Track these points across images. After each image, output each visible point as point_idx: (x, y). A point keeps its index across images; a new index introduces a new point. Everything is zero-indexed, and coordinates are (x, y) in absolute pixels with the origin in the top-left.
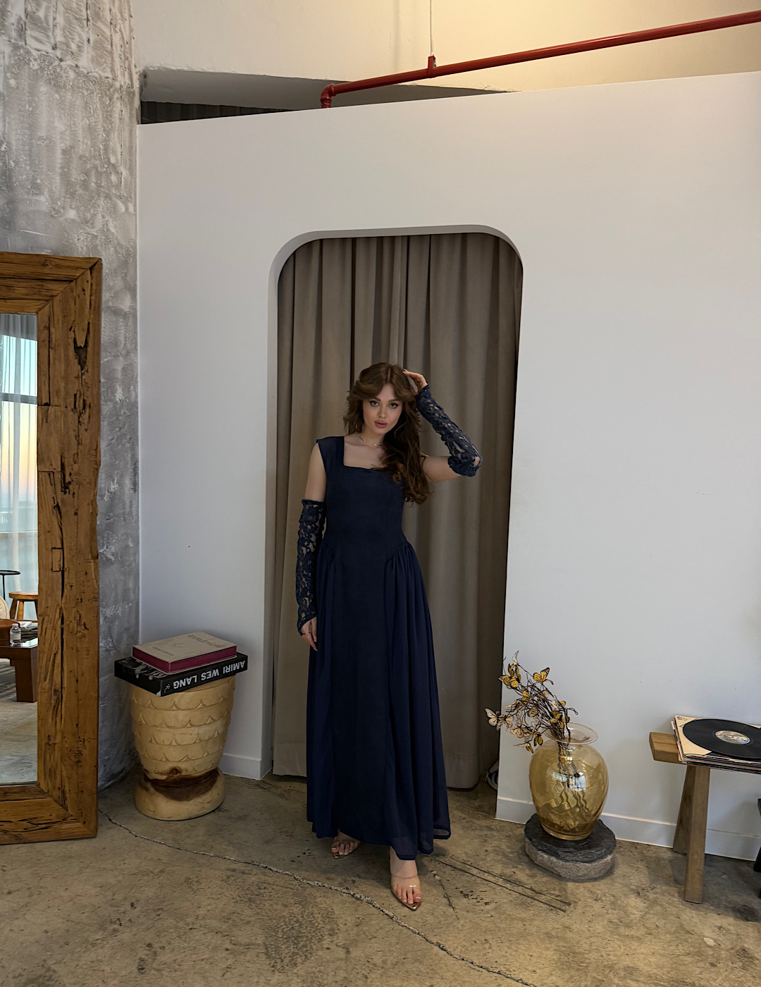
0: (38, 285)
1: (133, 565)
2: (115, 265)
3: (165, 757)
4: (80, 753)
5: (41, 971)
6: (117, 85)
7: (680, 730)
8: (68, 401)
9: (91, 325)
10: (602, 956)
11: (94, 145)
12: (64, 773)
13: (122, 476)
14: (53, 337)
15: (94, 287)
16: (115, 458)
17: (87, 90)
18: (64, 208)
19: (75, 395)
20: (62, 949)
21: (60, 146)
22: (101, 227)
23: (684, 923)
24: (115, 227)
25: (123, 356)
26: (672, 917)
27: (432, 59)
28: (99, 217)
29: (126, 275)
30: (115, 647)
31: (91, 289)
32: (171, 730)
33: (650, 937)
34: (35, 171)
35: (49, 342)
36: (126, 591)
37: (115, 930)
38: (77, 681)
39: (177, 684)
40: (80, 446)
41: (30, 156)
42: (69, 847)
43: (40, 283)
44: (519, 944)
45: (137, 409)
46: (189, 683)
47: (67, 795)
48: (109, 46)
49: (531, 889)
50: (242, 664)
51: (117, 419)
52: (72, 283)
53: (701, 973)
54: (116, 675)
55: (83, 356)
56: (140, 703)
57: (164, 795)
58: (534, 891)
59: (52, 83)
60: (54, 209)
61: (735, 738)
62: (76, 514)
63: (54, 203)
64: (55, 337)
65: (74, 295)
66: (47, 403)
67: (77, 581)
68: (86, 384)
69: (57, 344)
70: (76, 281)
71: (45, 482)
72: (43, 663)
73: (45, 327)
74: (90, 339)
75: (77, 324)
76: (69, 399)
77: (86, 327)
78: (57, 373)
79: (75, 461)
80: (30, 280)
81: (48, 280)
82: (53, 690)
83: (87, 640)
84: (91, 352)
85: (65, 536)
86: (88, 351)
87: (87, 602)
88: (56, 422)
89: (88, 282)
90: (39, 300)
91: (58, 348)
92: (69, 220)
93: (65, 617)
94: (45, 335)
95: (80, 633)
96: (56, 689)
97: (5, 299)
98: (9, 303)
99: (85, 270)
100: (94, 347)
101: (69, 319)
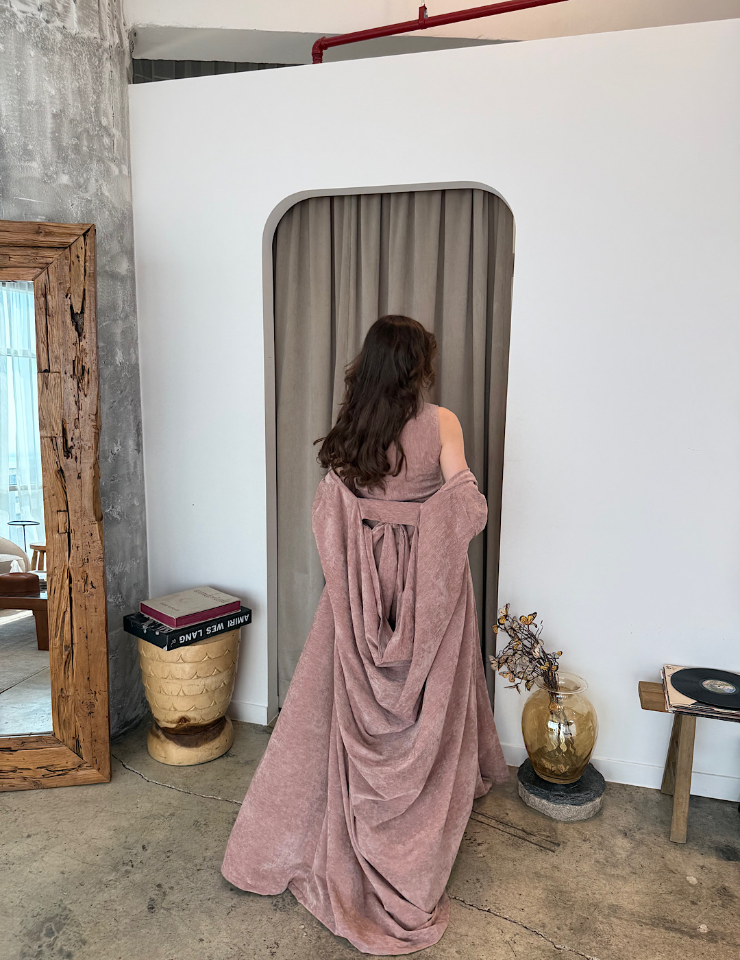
0: (34, 253)
1: (140, 523)
2: (111, 229)
3: (174, 708)
4: (92, 705)
5: (58, 911)
6: (106, 45)
7: (668, 679)
8: (68, 367)
9: (86, 291)
10: (588, 895)
11: (84, 108)
12: (78, 724)
13: (125, 438)
14: (50, 304)
15: (88, 253)
16: (118, 421)
17: (75, 51)
18: (56, 173)
19: (74, 361)
20: (77, 890)
21: (50, 110)
22: (95, 191)
23: (668, 862)
24: (109, 191)
25: (122, 319)
26: (657, 857)
27: (423, 9)
28: (93, 181)
29: (122, 238)
30: (124, 602)
31: (85, 256)
32: (179, 682)
33: (634, 876)
34: (27, 137)
35: (46, 309)
36: (133, 548)
37: (127, 872)
38: (87, 637)
39: (182, 639)
40: (80, 411)
41: (21, 122)
42: (85, 792)
43: (35, 251)
44: (508, 883)
45: (138, 370)
46: (194, 637)
47: (82, 744)
48: (96, 6)
49: (523, 830)
50: (246, 617)
51: (119, 382)
52: (67, 250)
53: (682, 911)
54: (125, 630)
55: (80, 323)
56: (149, 657)
57: (174, 742)
58: (525, 832)
59: (40, 46)
60: (47, 175)
61: (721, 687)
62: (79, 477)
63: (47, 169)
64: (52, 304)
65: (69, 262)
66: (46, 369)
67: (83, 542)
68: (84, 350)
69: (54, 311)
70: (70, 247)
71: (48, 447)
72: (53, 621)
73: (42, 294)
74: (87, 305)
75: (74, 291)
76: (68, 365)
77: (82, 293)
78: (55, 340)
79: (77, 426)
80: (26, 248)
81: (43, 247)
82: (64, 646)
83: (94, 598)
84: (88, 318)
85: (69, 499)
86: (85, 318)
87: (93, 562)
88: (56, 388)
89: (82, 248)
90: (35, 268)
91: (55, 315)
92: (62, 186)
93: (72, 577)
94: (42, 302)
95: (88, 592)
96: (67, 645)
97: (2, 268)
98: (5, 272)
99: (79, 236)
100: (90, 313)
101: (65, 285)
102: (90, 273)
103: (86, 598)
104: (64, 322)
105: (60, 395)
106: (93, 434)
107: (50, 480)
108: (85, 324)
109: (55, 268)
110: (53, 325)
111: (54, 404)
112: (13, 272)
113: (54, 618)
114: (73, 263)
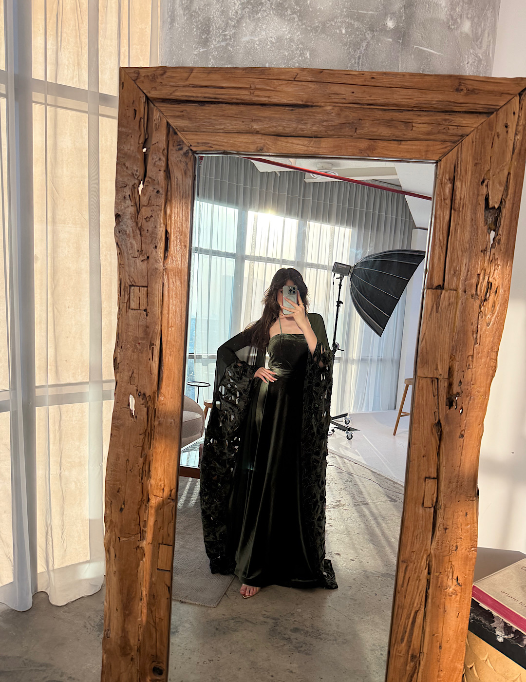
0: (445, 120)
8: (469, 282)
9: (512, 176)
14: (458, 193)
15: (521, 122)
19: (479, 275)
28: (486, 34)
31: (517, 126)
35: (452, 200)
40: (477, 346)
43: (447, 117)
52: (492, 116)
60: (452, 17)
62: (461, 436)
63: (453, 9)
64: (461, 193)
65: (493, 133)
66: (440, 285)
67: (454, 523)
68: (495, 260)
69: (462, 203)
70: (498, 112)
71: (426, 391)
72: (402, 621)
73: (450, 179)
74: (509, 197)
75: (493, 175)
76: (470, 280)
77: (505, 179)
78: (458, 244)
79: (469, 365)
80: (435, 113)
81: (460, 112)
82: (410, 655)
83: (458, 598)
84: (508, 215)
85: (444, 463)
86: (504, 215)
87: (463, 551)
88: (449, 312)
89: (514, 113)
90: (445, 141)
91: (463, 209)
92: (463, 35)
93: (433, 566)
94: (447, 191)
95: (451, 589)
96: (415, 654)
97: (399, 141)
98: (404, 146)
99: (513, 96)
100: (513, 209)
101: (483, 167)
102: (520, 150)
103: (448, 596)
104: (474, 220)
105: (453, 321)
106: (490, 377)
107: (423, 436)
108: (502, 224)
109: (473, 142)
110: (459, 224)
111: (443, 333)
112: (414, 147)
113: (402, 618)
114: (498, 136)
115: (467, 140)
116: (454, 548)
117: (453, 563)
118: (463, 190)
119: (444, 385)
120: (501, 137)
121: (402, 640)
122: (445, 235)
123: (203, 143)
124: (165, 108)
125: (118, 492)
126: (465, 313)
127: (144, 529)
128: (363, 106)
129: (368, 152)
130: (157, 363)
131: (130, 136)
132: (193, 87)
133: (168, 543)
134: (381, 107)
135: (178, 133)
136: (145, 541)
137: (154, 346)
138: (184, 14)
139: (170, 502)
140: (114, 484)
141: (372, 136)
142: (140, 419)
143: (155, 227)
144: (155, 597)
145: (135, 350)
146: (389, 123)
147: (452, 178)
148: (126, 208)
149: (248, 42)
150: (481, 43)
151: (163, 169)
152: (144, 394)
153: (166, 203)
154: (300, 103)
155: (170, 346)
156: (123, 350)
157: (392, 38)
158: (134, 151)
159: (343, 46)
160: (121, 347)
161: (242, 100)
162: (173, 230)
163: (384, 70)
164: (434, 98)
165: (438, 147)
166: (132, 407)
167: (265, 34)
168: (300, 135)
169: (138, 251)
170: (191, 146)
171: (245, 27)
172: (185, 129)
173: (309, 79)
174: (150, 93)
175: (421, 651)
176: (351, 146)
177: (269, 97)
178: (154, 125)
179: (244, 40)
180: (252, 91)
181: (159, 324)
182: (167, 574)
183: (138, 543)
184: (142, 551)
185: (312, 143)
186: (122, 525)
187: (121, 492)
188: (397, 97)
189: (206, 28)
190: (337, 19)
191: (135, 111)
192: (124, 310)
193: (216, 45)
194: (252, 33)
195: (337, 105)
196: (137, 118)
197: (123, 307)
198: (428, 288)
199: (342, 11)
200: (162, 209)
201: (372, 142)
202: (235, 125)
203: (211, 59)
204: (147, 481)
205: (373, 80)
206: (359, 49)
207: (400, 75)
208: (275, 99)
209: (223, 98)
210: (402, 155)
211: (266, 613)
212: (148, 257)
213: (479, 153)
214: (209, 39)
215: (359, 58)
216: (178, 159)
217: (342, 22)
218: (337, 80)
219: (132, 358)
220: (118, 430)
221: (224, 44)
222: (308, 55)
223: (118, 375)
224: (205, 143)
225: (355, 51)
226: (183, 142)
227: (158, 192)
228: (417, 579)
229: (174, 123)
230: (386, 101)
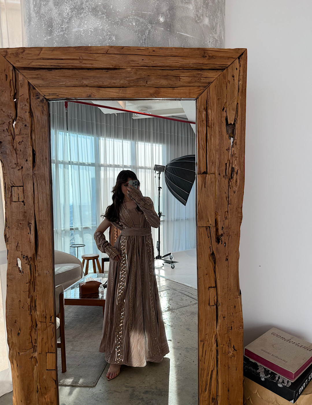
0: (199, 74)
8: (221, 169)
9: (239, 105)
14: (210, 117)
15: (241, 73)
18: (202, 15)
19: (226, 164)
22: (219, 33)
31: (239, 76)
35: (207, 122)
39: (300, 390)
40: (229, 205)
43: (200, 72)
46: (304, 387)
52: (224, 71)
62: (227, 260)
63: (198, 11)
64: (211, 117)
65: (226, 81)
66: (205, 172)
67: (228, 313)
68: (235, 154)
69: (213, 122)
70: (228, 69)
71: (204, 235)
72: (204, 378)
73: (204, 109)
74: (239, 117)
75: (229, 105)
76: (222, 167)
77: (236, 107)
78: (212, 147)
79: (226, 217)
80: (192, 70)
81: (206, 69)
82: (211, 399)
83: (235, 359)
84: (239, 128)
85: (219, 277)
86: (237, 128)
87: (236, 329)
88: (211, 187)
89: (237, 69)
90: (199, 86)
91: (213, 126)
92: (205, 26)
93: (219, 341)
94: (204, 116)
95: (231, 354)
96: (214, 397)
97: (173, 88)
98: (176, 91)
99: (235, 59)
100: (242, 124)
101: (222, 101)
102: (242, 90)
103: (230, 359)
104: (220, 132)
105: (215, 192)
106: (239, 223)
107: (205, 262)
108: (236, 133)
109: (215, 86)
110: (212, 135)
111: (209, 199)
112: (182, 91)
113: (204, 376)
114: (229, 82)
115: (212, 86)
116: (230, 328)
117: (230, 338)
118: (213, 114)
119: (213, 230)
120: (231, 83)
121: (206, 390)
122: (205, 142)
123: (52, 94)
124: (26, 73)
125: (15, 322)
126: (221, 186)
127: (35, 345)
128: (149, 68)
129: (155, 95)
130: (34, 235)
131: (4, 91)
132: (43, 59)
133: (52, 352)
134: (161, 68)
135: (36, 88)
136: (36, 352)
137: (31, 225)
138: (36, 16)
139: (51, 325)
140: (12, 318)
141: (157, 85)
142: (26, 273)
143: (25, 148)
144: (47, 389)
145: (18, 228)
146: (166, 77)
147: (206, 108)
148: (5, 137)
149: (77, 32)
150: (216, 30)
151: (28, 111)
152: (27, 257)
153: (31, 132)
154: (112, 67)
155: (41, 223)
156: (10, 229)
157: (163, 28)
158: (8, 101)
159: (134, 32)
160: (9, 227)
161: (75, 66)
162: (37, 149)
163: (160, 46)
164: (191, 62)
165: (196, 89)
166: (20, 266)
167: (87, 26)
168: (113, 86)
169: (15, 164)
170: (45, 96)
171: (74, 22)
172: (41, 86)
173: (116, 53)
174: (15, 64)
175: (218, 395)
176: (145, 92)
177: (92, 64)
178: (20, 84)
179: (74, 30)
180: (81, 61)
181: (33, 210)
182: (54, 372)
183: (32, 355)
184: (35, 359)
185: (121, 90)
186: (20, 345)
187: (17, 323)
188: (170, 62)
189: (50, 25)
190: (129, 17)
191: (6, 75)
192: (8, 203)
193: (57, 34)
194: (78, 26)
195: (134, 67)
196: (8, 80)
197: (8, 201)
198: (198, 174)
199: (132, 12)
200: (29, 136)
201: (157, 89)
202: (72, 82)
203: (55, 43)
204: (35, 313)
205: (154, 52)
206: (144, 34)
207: (170, 49)
208: (96, 65)
209: (63, 65)
210: (175, 96)
211: (127, 385)
212: (22, 167)
213: (220, 92)
214: (53, 31)
215: (145, 40)
216: (37, 105)
217: (133, 19)
218: (132, 53)
219: (17, 234)
220: (11, 282)
221: (62, 33)
222: (114, 38)
223: (8, 245)
224: (54, 94)
225: (142, 36)
226: (40, 94)
227: (26, 126)
228: (211, 351)
229: (33, 82)
230: (163, 64)
